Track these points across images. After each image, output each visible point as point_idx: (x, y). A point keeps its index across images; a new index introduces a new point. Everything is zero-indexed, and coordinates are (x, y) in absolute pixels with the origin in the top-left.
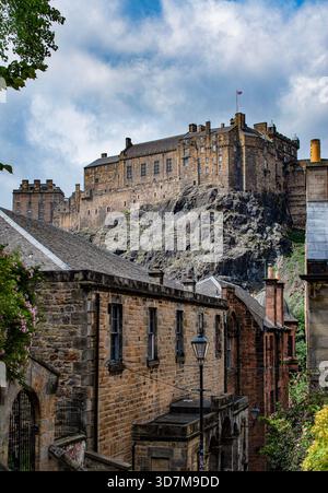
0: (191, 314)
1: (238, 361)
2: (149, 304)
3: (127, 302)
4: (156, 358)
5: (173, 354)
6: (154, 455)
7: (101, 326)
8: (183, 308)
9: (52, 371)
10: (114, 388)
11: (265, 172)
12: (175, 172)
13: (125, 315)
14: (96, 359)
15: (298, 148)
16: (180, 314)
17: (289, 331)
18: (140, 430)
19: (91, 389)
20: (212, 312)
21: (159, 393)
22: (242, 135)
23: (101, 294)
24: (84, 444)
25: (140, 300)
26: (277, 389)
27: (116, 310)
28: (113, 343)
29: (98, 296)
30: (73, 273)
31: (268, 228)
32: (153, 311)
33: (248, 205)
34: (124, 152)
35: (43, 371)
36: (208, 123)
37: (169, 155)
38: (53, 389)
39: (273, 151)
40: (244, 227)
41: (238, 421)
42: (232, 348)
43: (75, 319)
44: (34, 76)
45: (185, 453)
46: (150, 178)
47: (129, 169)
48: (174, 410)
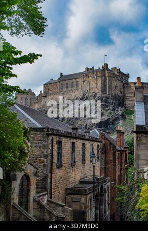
0: (88, 145)
1: (106, 163)
2: (72, 141)
3: (64, 140)
4: (74, 162)
5: (81, 160)
6: (74, 200)
7: (54, 149)
8: (85, 142)
9: (35, 168)
10: (58, 174)
11: (116, 87)
12: (80, 86)
13: (63, 145)
14: (52, 163)
15: (129, 77)
16: (84, 144)
17: (126, 151)
18: (68, 190)
19: (50, 174)
20: (96, 144)
21: (76, 176)
22: (106, 72)
23: (54, 137)
24: (47, 196)
25: (68, 139)
26: (121, 174)
27: (59, 143)
28: (58, 156)
29: (53, 137)
30: (43, 128)
31: (116, 109)
32: (73, 143)
33: (109, 100)
34: (59, 78)
35: (32, 167)
36: (93, 67)
37: (78, 80)
38: (36, 174)
39: (119, 79)
40: (107, 108)
41: (106, 187)
42: (103, 157)
43: (44, 147)
44: (37, 59)
45: (86, 200)
46: (70, 89)
47: (61, 85)
48: (81, 182)
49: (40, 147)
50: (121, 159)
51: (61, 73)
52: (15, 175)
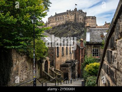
1: (76, 54)
4: (63, 54)
5: (66, 54)
6: (64, 69)
7: (56, 50)
10: (58, 59)
11: (81, 19)
12: (64, 19)
14: (55, 56)
15: (86, 14)
16: (67, 47)
17: (84, 49)
18: (61, 65)
19: (54, 60)
21: (64, 60)
24: (54, 68)
26: (82, 58)
27: (58, 48)
31: (81, 29)
34: (55, 15)
35: (48, 58)
36: (70, 10)
37: (63, 16)
39: (82, 15)
40: (77, 28)
41: (76, 64)
45: (68, 69)
46: (60, 20)
47: (56, 18)
48: (66, 62)
49: (51, 50)
50: (82, 52)
51: (56, 13)
52: (43, 61)
